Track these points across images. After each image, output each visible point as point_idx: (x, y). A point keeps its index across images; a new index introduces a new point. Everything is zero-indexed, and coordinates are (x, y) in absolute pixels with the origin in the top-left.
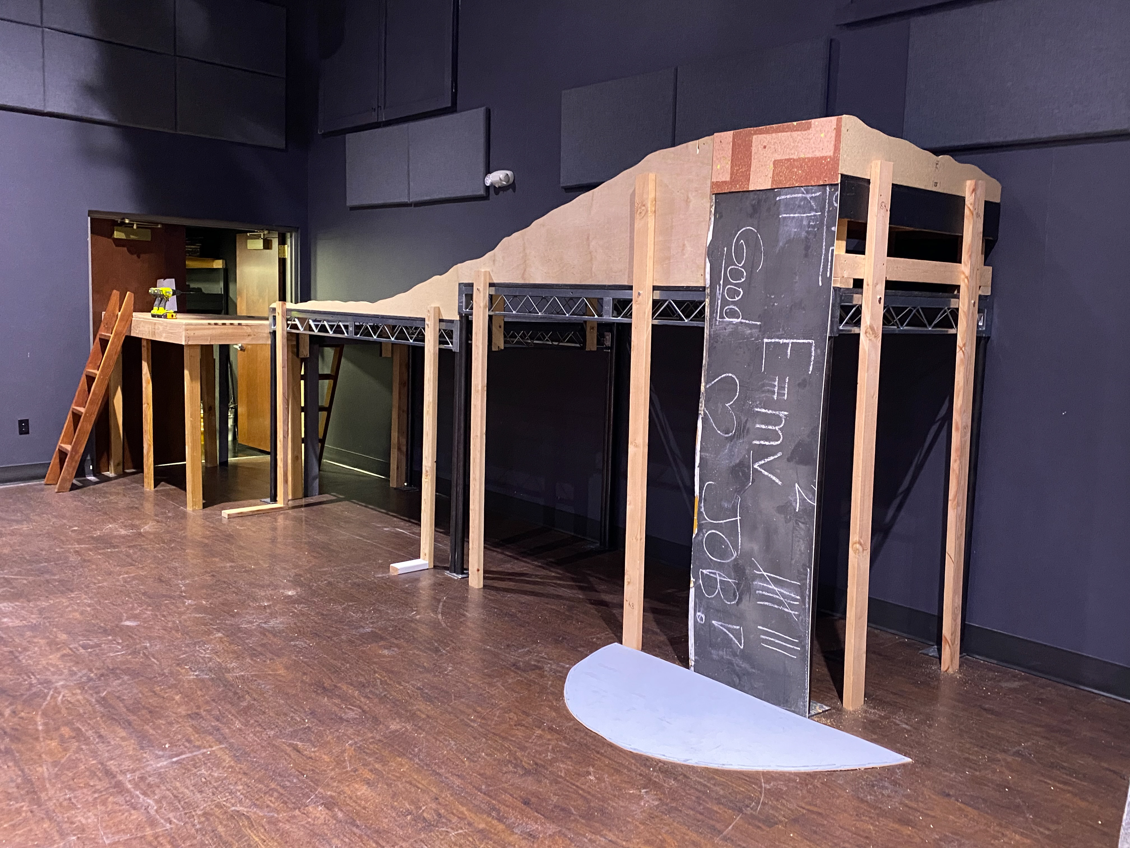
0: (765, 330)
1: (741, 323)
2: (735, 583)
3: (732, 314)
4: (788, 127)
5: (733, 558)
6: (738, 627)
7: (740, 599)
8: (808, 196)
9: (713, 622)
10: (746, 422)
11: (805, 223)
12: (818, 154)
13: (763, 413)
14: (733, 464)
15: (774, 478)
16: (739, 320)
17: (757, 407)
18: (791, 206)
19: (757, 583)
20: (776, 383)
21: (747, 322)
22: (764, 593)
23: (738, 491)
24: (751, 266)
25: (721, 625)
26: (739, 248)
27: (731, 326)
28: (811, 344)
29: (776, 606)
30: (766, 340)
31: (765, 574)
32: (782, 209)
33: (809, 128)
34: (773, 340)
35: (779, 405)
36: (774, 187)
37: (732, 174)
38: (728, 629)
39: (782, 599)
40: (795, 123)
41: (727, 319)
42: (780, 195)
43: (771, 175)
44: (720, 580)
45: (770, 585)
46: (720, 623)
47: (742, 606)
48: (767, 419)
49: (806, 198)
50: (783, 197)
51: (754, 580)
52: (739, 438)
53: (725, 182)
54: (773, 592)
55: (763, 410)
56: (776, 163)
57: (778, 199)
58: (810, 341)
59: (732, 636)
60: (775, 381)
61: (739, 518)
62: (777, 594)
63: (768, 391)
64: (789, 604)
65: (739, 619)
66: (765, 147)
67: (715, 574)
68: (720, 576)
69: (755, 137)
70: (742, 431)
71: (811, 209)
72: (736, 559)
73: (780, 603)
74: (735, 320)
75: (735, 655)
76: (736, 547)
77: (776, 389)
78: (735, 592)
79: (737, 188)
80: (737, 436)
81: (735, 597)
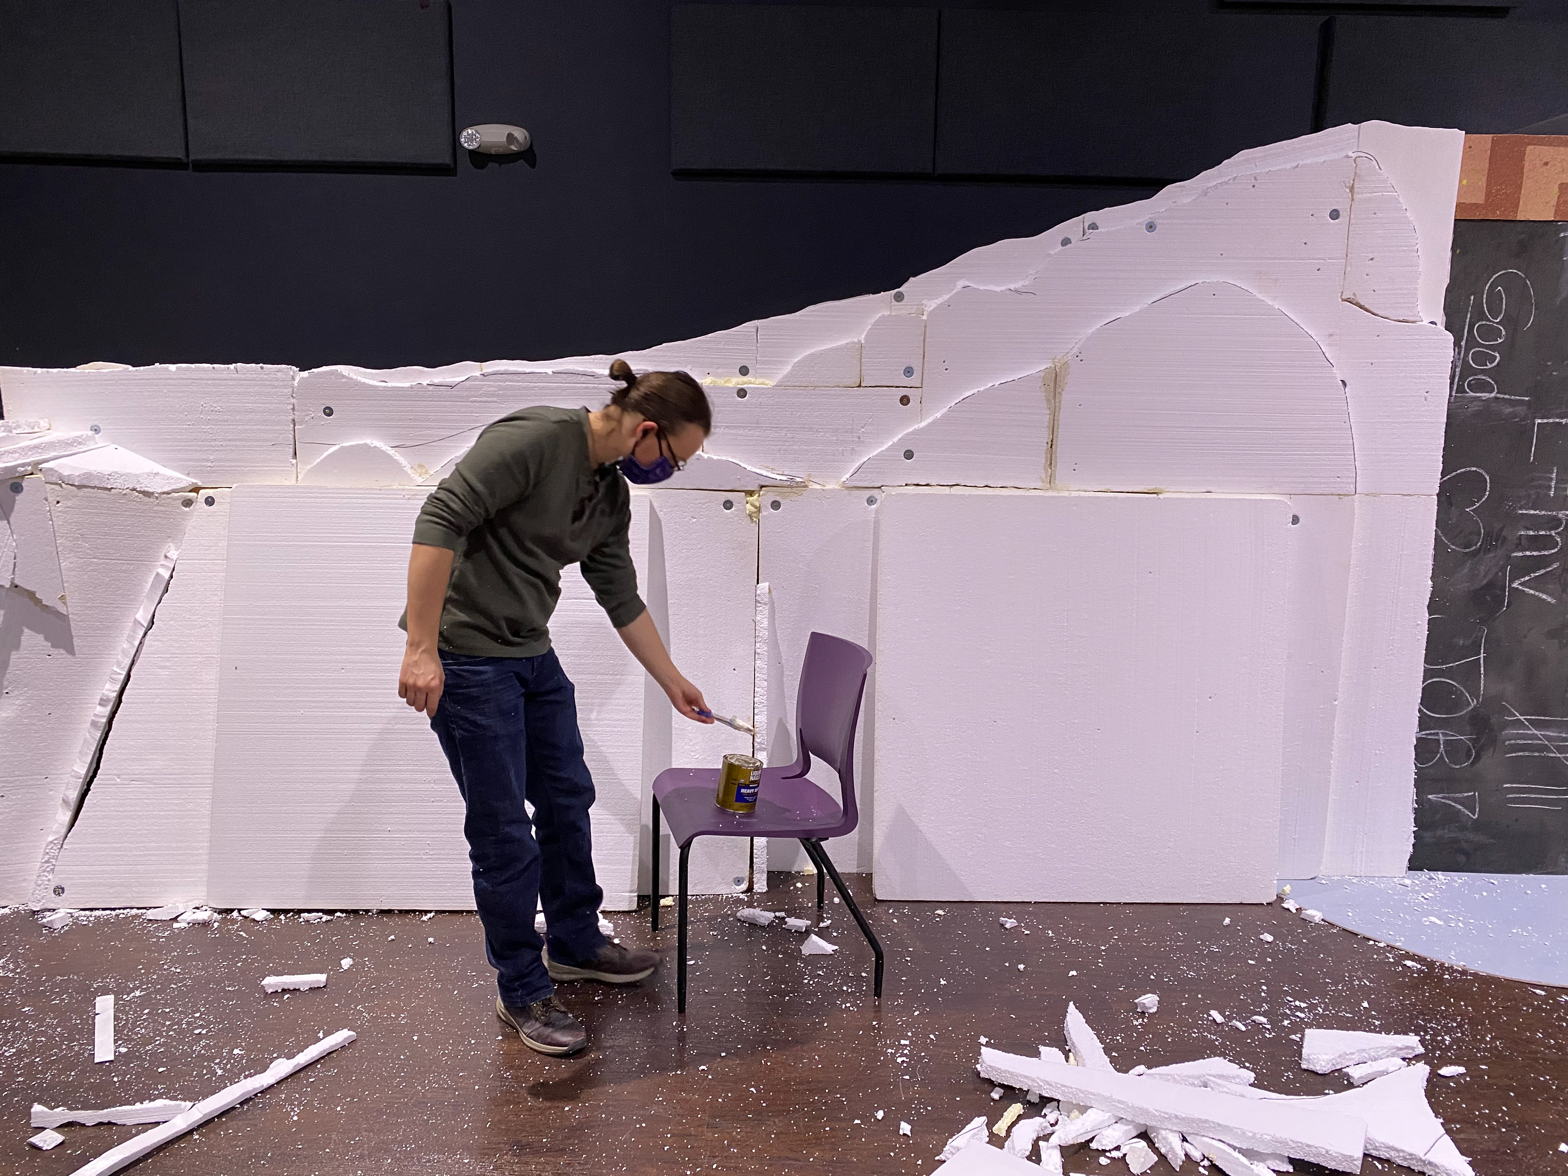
0: (1538, 407)
1: (1496, 398)
2: (1469, 740)
3: (1481, 387)
5: (1470, 708)
6: (1470, 794)
7: (1478, 757)
9: (1430, 796)
10: (1501, 530)
13: (1533, 515)
15: (1544, 597)
16: (1493, 395)
17: (1521, 509)
19: (1508, 732)
20: (1554, 475)
21: (1507, 397)
22: (1519, 742)
23: (1483, 622)
24: (1511, 323)
25: (1442, 798)
26: (1493, 297)
27: (1479, 403)
29: (1536, 754)
30: (1540, 421)
31: (1522, 718)
32: (1567, 249)
34: (1551, 421)
35: (1557, 503)
36: (1558, 219)
37: (1488, 194)
38: (1455, 800)
39: (1547, 742)
41: (1472, 394)
42: (1564, 231)
43: (1554, 202)
44: (1446, 742)
45: (1529, 729)
46: (1440, 796)
47: (1480, 765)
48: (1535, 523)
51: (1503, 729)
52: (1489, 551)
53: (1477, 205)
54: (1535, 737)
55: (1532, 512)
56: (1563, 187)
57: (1562, 235)
59: (1460, 807)
60: (1551, 473)
61: (1482, 656)
62: (1541, 740)
63: (1540, 486)
64: (1557, 748)
65: (1474, 782)
66: (1546, 164)
68: (1444, 734)
69: (1529, 148)
70: (1495, 541)
72: (1475, 709)
73: (1546, 748)
74: (1485, 395)
75: (1463, 828)
76: (1475, 694)
77: (1553, 484)
78: (1469, 750)
79: (1498, 215)
80: (1486, 549)
81: (1469, 757)
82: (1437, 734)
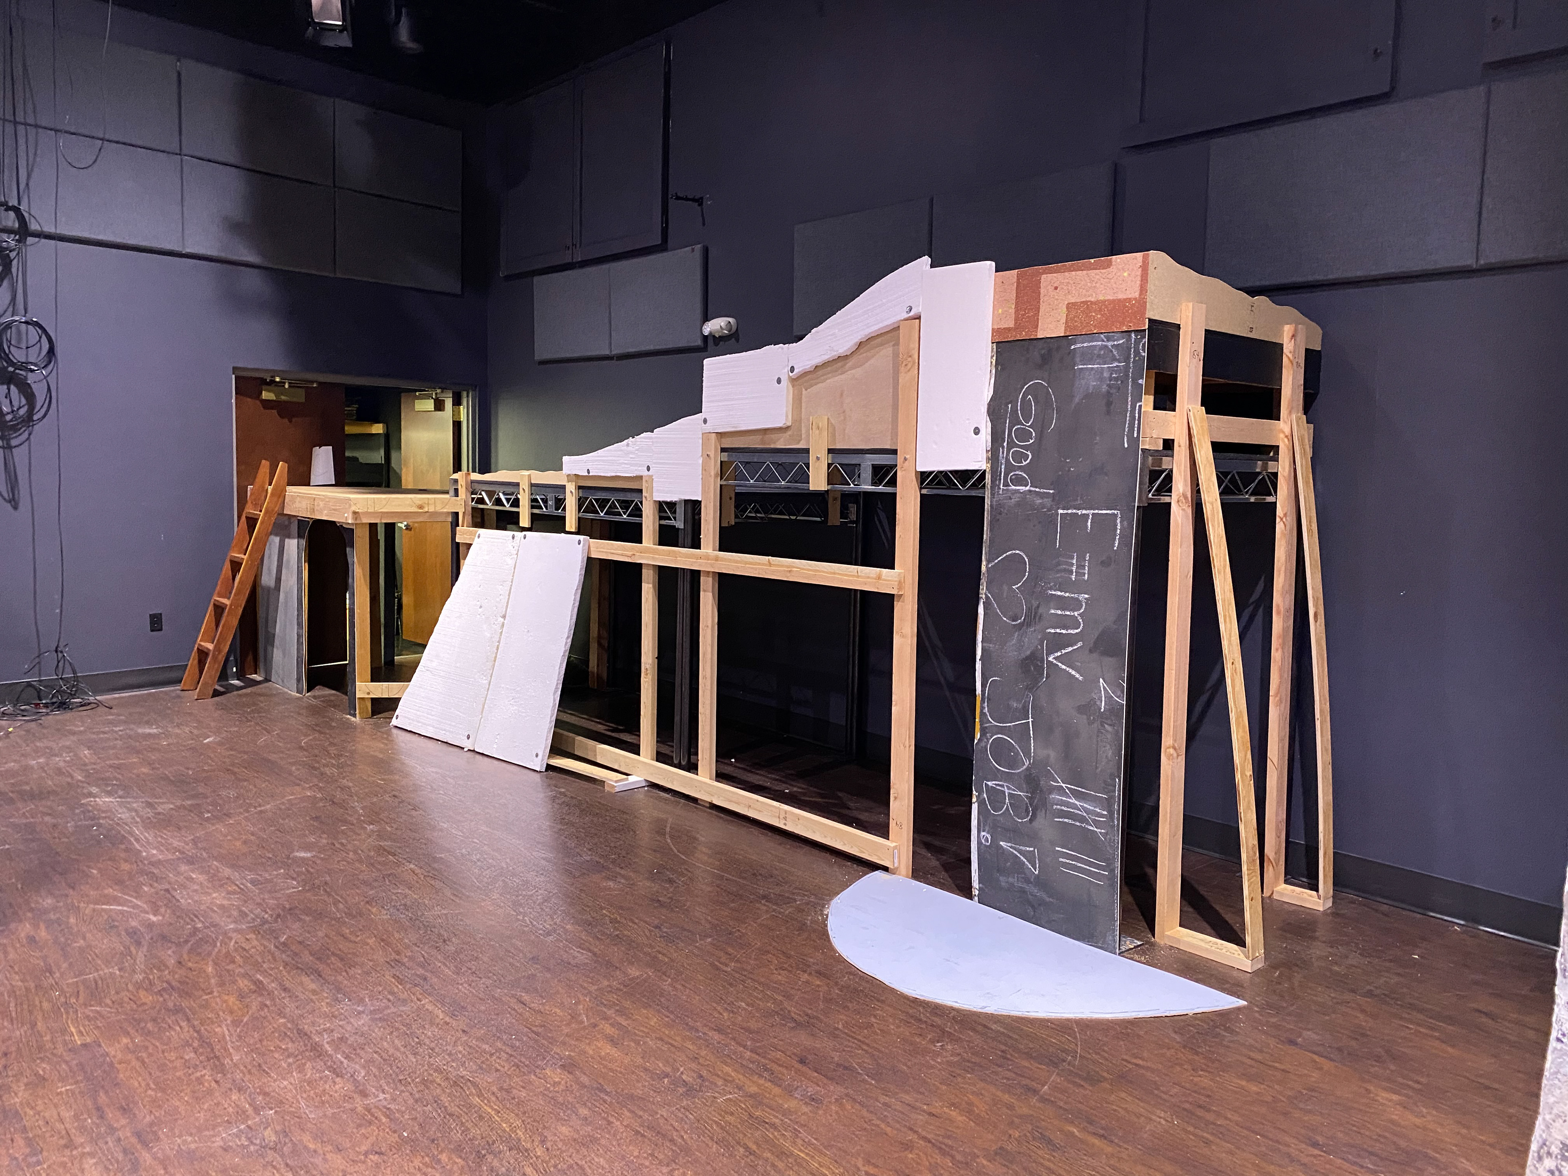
0: (1060, 499)
1: (1030, 491)
2: (1026, 797)
3: (1019, 481)
4: (1083, 264)
5: (1025, 767)
6: (1032, 849)
7: (1034, 816)
8: (1110, 344)
9: (1001, 843)
10: (1038, 607)
11: (1106, 375)
12: (1121, 296)
13: (1059, 596)
14: (1023, 656)
15: (1073, 673)
16: (1028, 488)
17: (1051, 589)
18: (1089, 356)
19: (1055, 796)
20: (1074, 561)
21: (1037, 490)
22: (1063, 808)
23: (1029, 688)
24: (1041, 426)
25: (1011, 847)
26: (1026, 404)
27: (1018, 495)
28: (1116, 515)
29: (1078, 824)
30: (1060, 511)
31: (1064, 785)
32: (1078, 360)
33: (1109, 265)
34: (1070, 511)
35: (1077, 587)
36: (1068, 334)
37: (1016, 320)
38: (1020, 852)
39: (1085, 814)
40: (1092, 261)
41: (1013, 487)
42: (1075, 343)
43: (1063, 320)
44: (1009, 794)
45: (1070, 798)
46: (1009, 844)
47: (1035, 824)
48: (1063, 603)
49: (1106, 346)
50: (1078, 345)
51: (1050, 793)
52: (1029, 625)
53: (1009, 329)
54: (1075, 806)
55: (1059, 593)
56: (1070, 306)
57: (1073, 347)
58: (1116, 512)
59: (1024, 859)
60: (1073, 558)
61: (1030, 720)
62: (1079, 810)
63: (1065, 570)
64: (1094, 821)
65: (1032, 838)
66: (1056, 288)
67: (1002, 786)
68: (1009, 788)
69: (1044, 276)
70: (1033, 617)
71: (1114, 359)
72: (1028, 769)
73: (1082, 819)
74: (1022, 488)
75: (1027, 881)
76: (1027, 754)
77: (1074, 569)
78: (1027, 808)
79: (1023, 335)
80: (1027, 623)
81: (1027, 812)
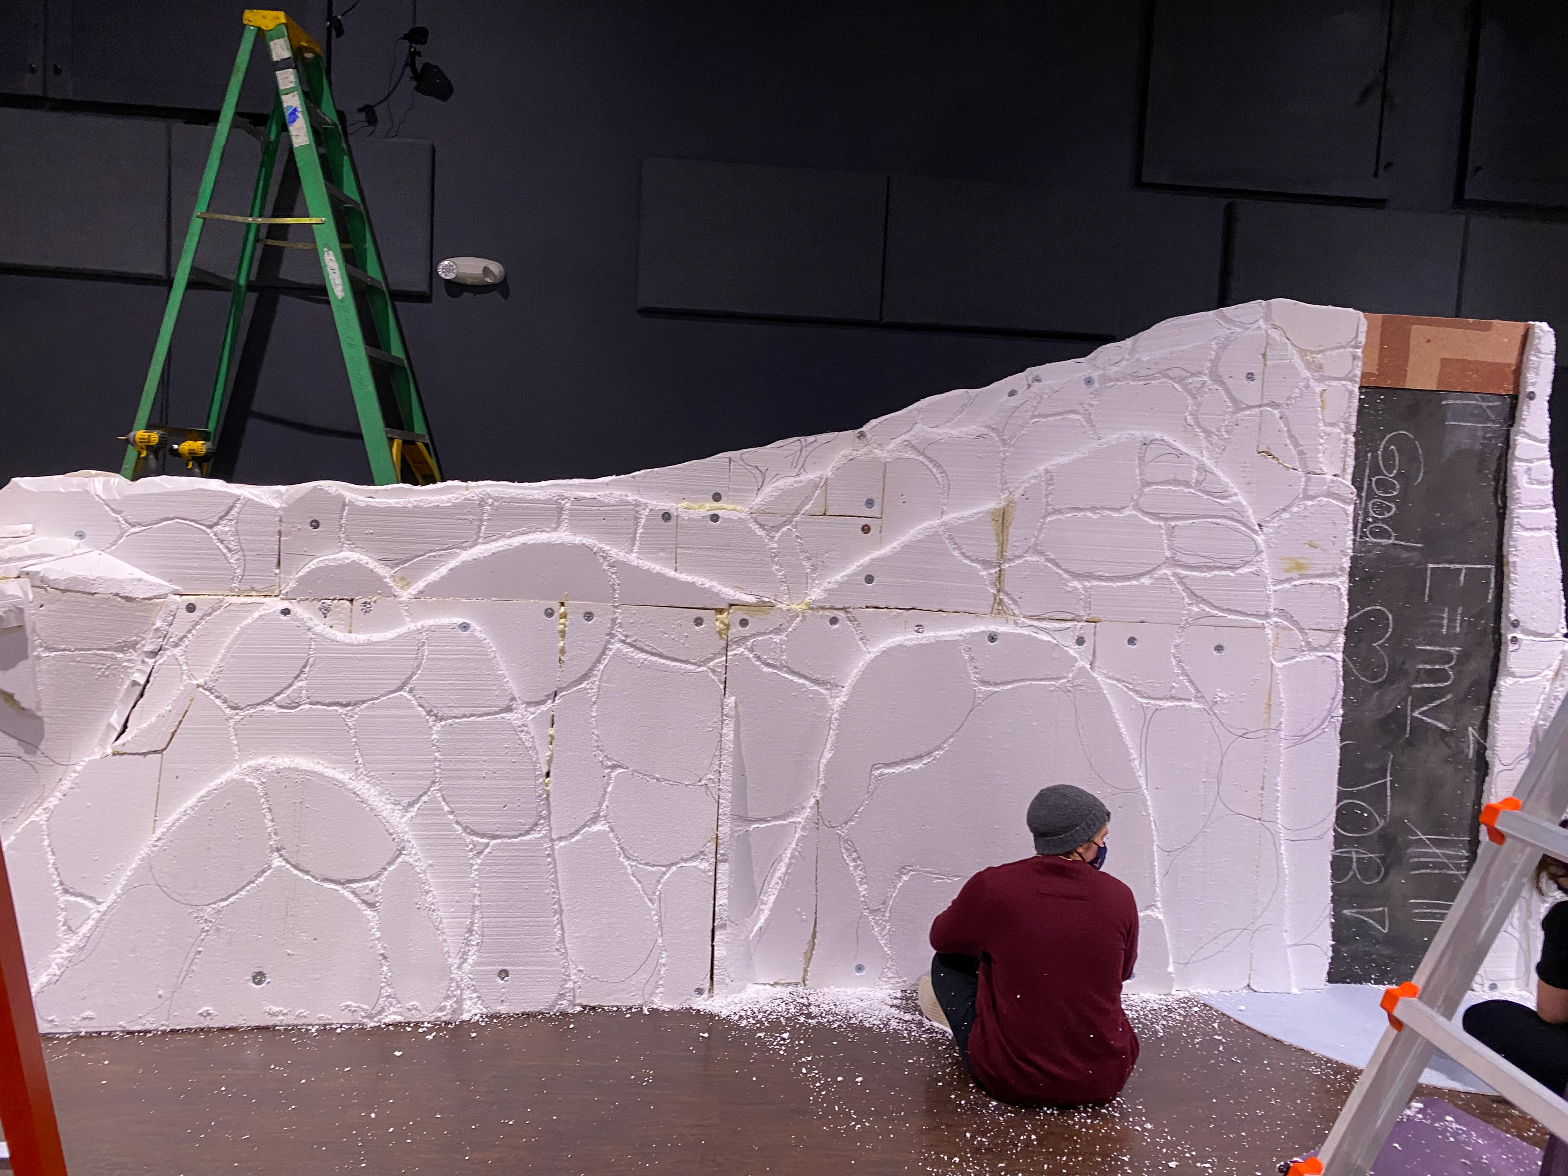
0: (1430, 554)
1: (1395, 544)
2: (1380, 858)
3: (1384, 534)
4: (1460, 323)
5: (1379, 828)
6: (1380, 909)
7: (1387, 875)
8: (1485, 404)
9: (1345, 912)
10: (1404, 663)
11: (1480, 433)
12: (1499, 360)
14: (1382, 715)
15: (1440, 725)
16: (1391, 541)
17: (1419, 644)
18: (1462, 414)
19: (1413, 850)
20: (1445, 615)
21: (1403, 543)
22: (1422, 860)
23: (1389, 747)
24: (1405, 477)
25: (1356, 913)
26: (1388, 455)
27: (1379, 548)
28: (1490, 569)
29: (1437, 871)
30: (1431, 566)
31: (1423, 837)
32: (1449, 416)
33: (1488, 328)
34: (1441, 566)
35: (1451, 639)
36: (1440, 388)
37: (1380, 364)
38: (1367, 915)
39: (1446, 861)
40: (1471, 321)
41: (1373, 540)
42: (1446, 399)
43: (1436, 374)
44: (1358, 859)
45: (1430, 848)
46: (1354, 911)
47: (1388, 882)
48: (1430, 658)
49: (1481, 406)
50: (1451, 402)
51: (1408, 848)
52: (1392, 683)
53: (1375, 374)
54: (1435, 855)
55: (1429, 648)
56: (1444, 361)
57: (1444, 403)
58: (1489, 566)
59: (1371, 921)
60: (1443, 612)
61: (1389, 779)
62: (1439, 858)
63: (1433, 625)
64: (1455, 865)
65: (1384, 898)
66: (1429, 341)
68: (1357, 852)
69: (1415, 327)
70: (1397, 673)
71: (1488, 419)
72: (1383, 828)
73: (1445, 866)
74: (1384, 542)
75: (1375, 943)
76: (1382, 814)
77: (1445, 622)
78: (1379, 868)
79: (1389, 383)
80: (1389, 681)
81: (1378, 873)
82: (1350, 852)
